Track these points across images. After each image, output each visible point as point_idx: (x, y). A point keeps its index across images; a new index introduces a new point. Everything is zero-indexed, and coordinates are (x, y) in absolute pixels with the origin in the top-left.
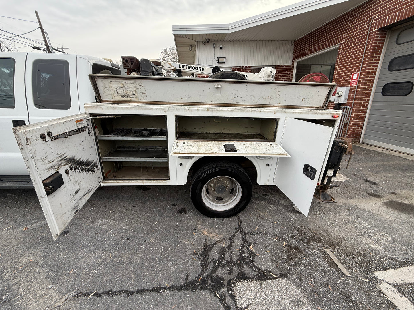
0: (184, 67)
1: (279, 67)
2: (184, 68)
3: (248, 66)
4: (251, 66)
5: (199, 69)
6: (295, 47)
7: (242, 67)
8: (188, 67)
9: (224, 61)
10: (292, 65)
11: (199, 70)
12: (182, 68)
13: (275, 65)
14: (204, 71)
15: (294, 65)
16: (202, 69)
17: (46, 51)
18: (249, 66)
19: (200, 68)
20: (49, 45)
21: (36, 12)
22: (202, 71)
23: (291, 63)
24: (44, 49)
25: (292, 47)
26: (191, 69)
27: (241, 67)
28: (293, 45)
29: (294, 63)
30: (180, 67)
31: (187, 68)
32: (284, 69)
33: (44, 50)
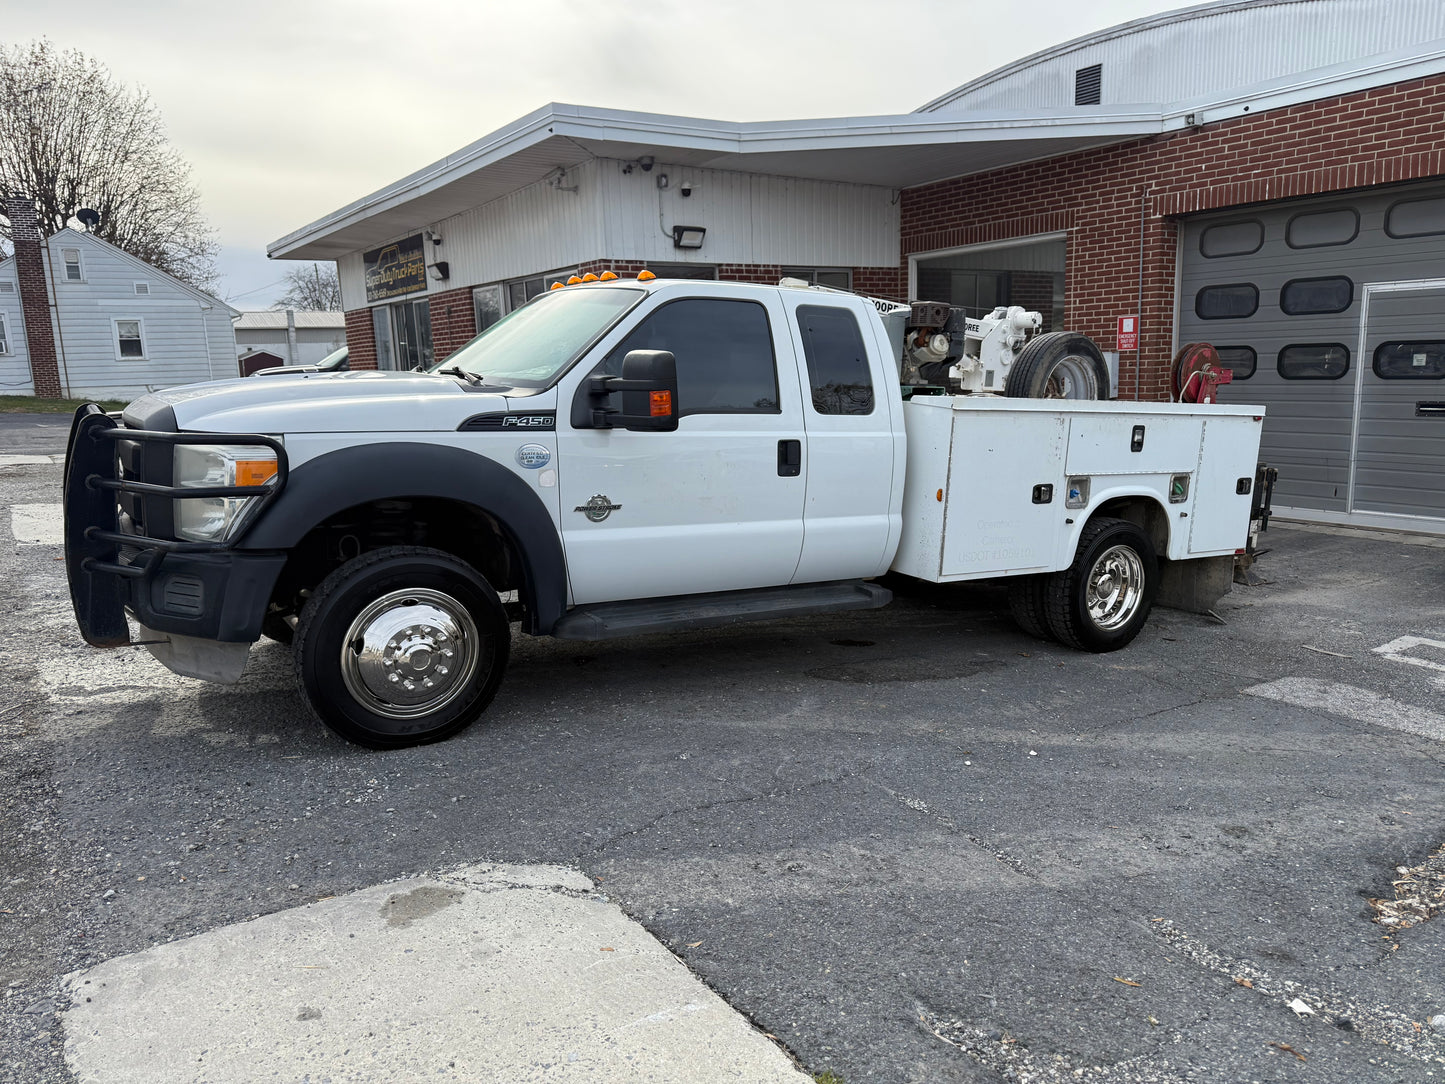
1: (865, 273)
3: (773, 266)
4: (782, 266)
6: (905, 211)
7: (754, 266)
9: (696, 243)
10: (902, 269)
13: (851, 265)
15: (907, 268)
18: (776, 266)
23: (895, 263)
25: (897, 210)
27: (749, 265)
28: (899, 203)
29: (907, 263)
32: (879, 279)
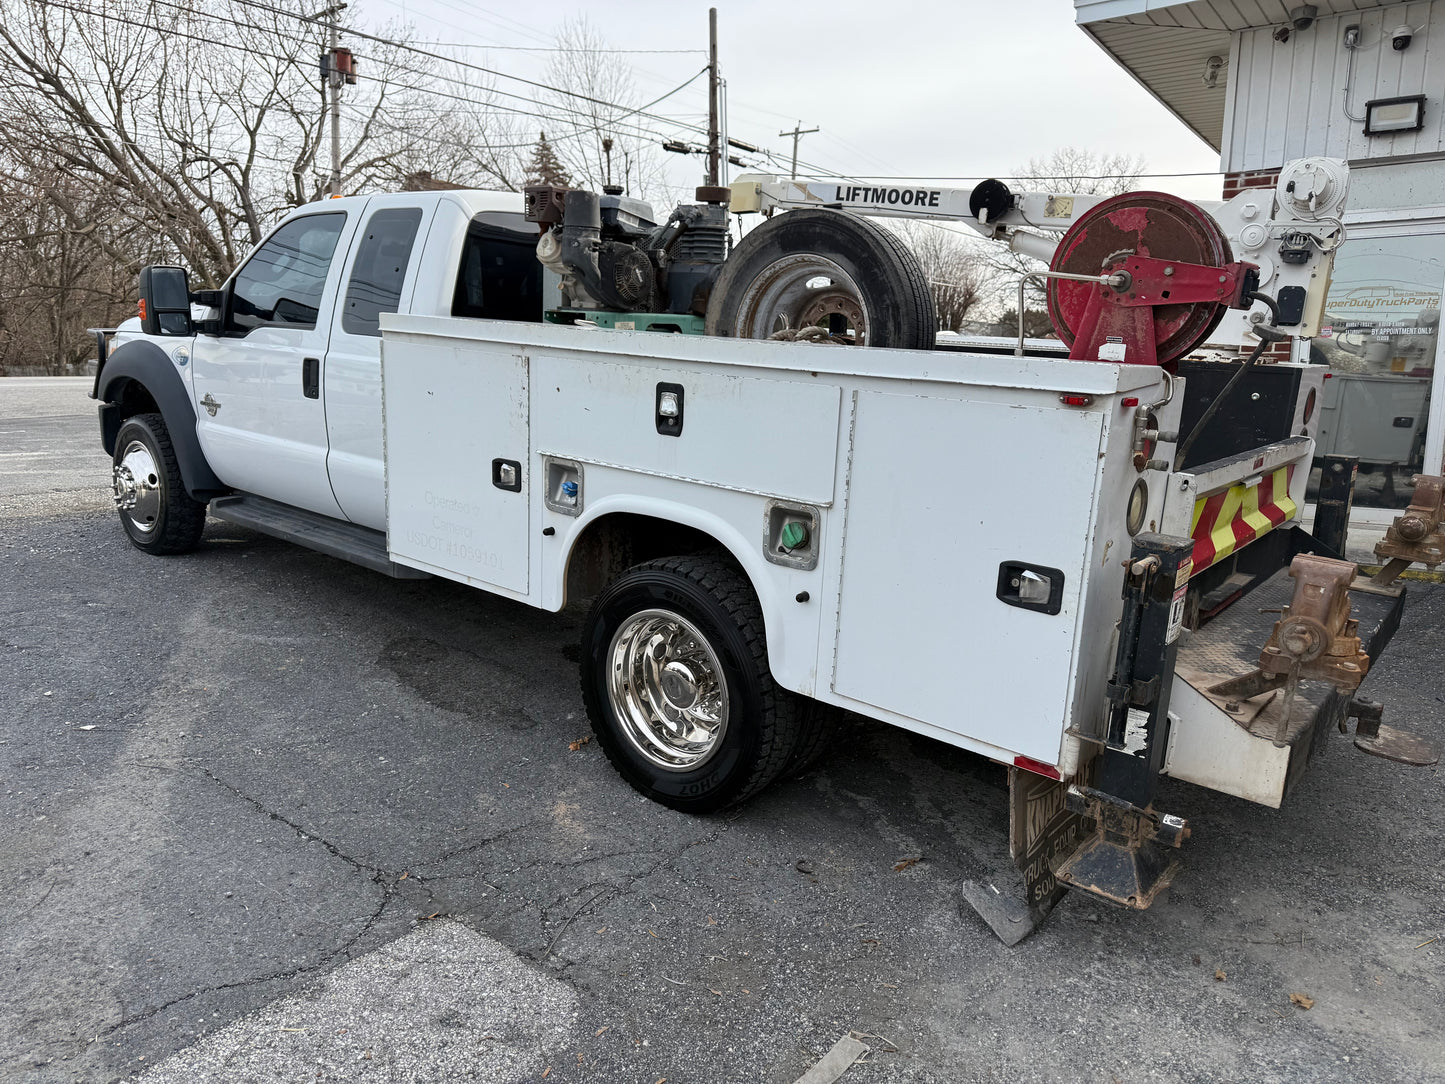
0: (855, 195)
2: (853, 200)
5: (918, 198)
8: (870, 193)
11: (916, 203)
12: (848, 199)
14: (937, 205)
16: (932, 199)
17: (704, 153)
19: (921, 195)
20: (719, 130)
21: (713, 12)
22: (931, 204)
24: (699, 147)
26: (883, 201)
30: (838, 198)
31: (865, 200)
33: (698, 151)
